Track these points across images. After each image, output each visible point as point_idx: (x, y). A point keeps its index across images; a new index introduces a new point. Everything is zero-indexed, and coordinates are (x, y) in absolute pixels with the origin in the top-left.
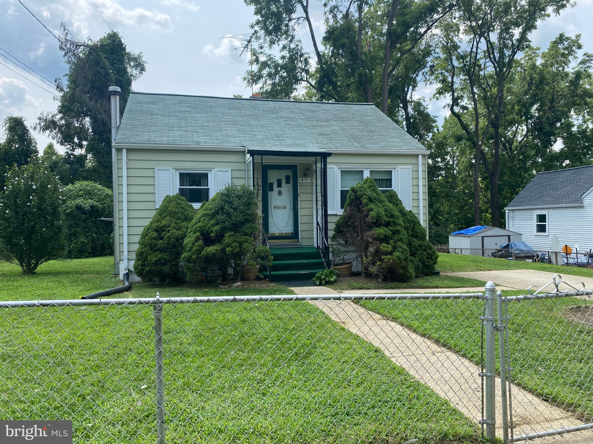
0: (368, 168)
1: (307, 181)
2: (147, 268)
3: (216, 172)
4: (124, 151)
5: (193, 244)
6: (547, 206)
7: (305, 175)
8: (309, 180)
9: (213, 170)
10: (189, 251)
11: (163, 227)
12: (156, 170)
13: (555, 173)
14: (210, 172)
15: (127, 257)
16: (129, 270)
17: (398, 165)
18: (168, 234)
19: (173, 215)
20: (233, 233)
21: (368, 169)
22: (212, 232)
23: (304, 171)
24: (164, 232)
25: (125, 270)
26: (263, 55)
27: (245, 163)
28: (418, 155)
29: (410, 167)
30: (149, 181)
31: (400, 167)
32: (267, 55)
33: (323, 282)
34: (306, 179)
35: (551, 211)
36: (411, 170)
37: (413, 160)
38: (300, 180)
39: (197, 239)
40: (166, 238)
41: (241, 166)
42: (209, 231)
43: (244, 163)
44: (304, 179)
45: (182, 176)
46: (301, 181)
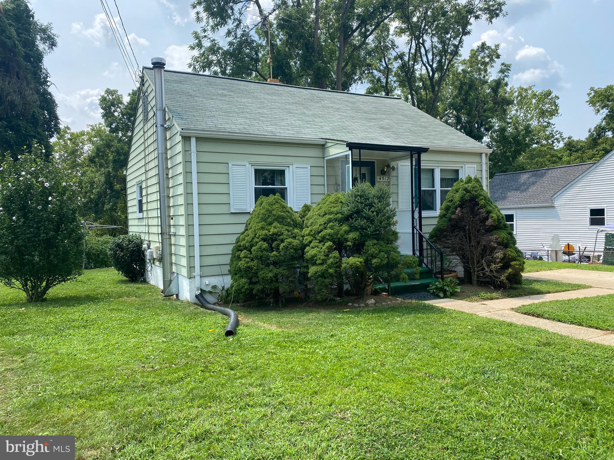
0: (438, 166)
1: (384, 180)
2: (259, 287)
3: (295, 169)
4: (193, 141)
5: (327, 255)
6: (516, 206)
7: (383, 173)
8: (387, 179)
9: (291, 167)
10: (322, 264)
11: (272, 235)
12: (230, 165)
13: (515, 175)
14: (287, 168)
15: (199, 273)
16: (201, 290)
17: (465, 163)
18: (282, 245)
19: (281, 220)
20: (375, 241)
21: (439, 168)
22: (346, 240)
23: (381, 169)
24: (276, 242)
25: (197, 290)
26: (206, 39)
27: (324, 158)
28: (481, 153)
29: (475, 166)
30: (222, 179)
31: (467, 166)
32: (211, 39)
33: (448, 293)
34: (383, 178)
35: (518, 211)
36: (476, 169)
37: (477, 159)
38: (377, 178)
39: (330, 249)
40: (283, 249)
41: (319, 162)
42: (342, 239)
43: (322, 159)
44: (381, 178)
45: (258, 173)
46: (379, 180)
